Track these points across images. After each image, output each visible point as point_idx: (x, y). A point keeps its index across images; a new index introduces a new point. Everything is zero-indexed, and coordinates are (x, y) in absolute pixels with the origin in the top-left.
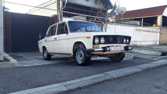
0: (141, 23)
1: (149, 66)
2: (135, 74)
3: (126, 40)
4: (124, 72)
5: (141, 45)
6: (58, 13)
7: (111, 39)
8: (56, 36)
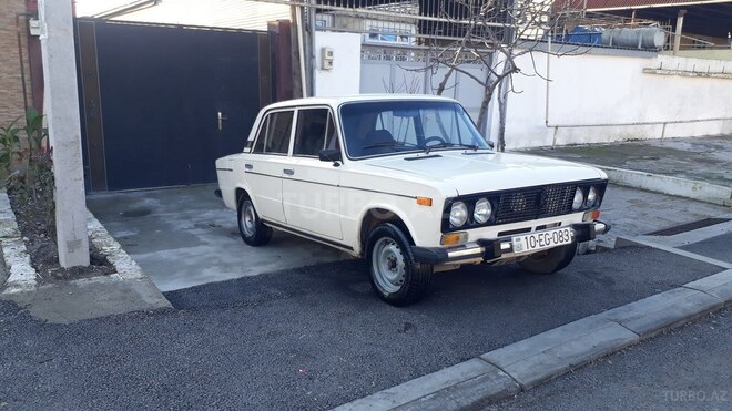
0: (673, 36)
1: (673, 306)
2: (609, 360)
3: (585, 196)
4: (566, 349)
5: (661, 140)
6: (294, 15)
7: (520, 204)
8: (289, 160)
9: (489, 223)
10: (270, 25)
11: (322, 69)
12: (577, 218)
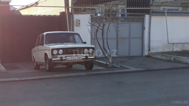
3: (89, 51)
9: (62, 54)
10: (60, 13)
11: (77, 26)
12: (85, 55)
